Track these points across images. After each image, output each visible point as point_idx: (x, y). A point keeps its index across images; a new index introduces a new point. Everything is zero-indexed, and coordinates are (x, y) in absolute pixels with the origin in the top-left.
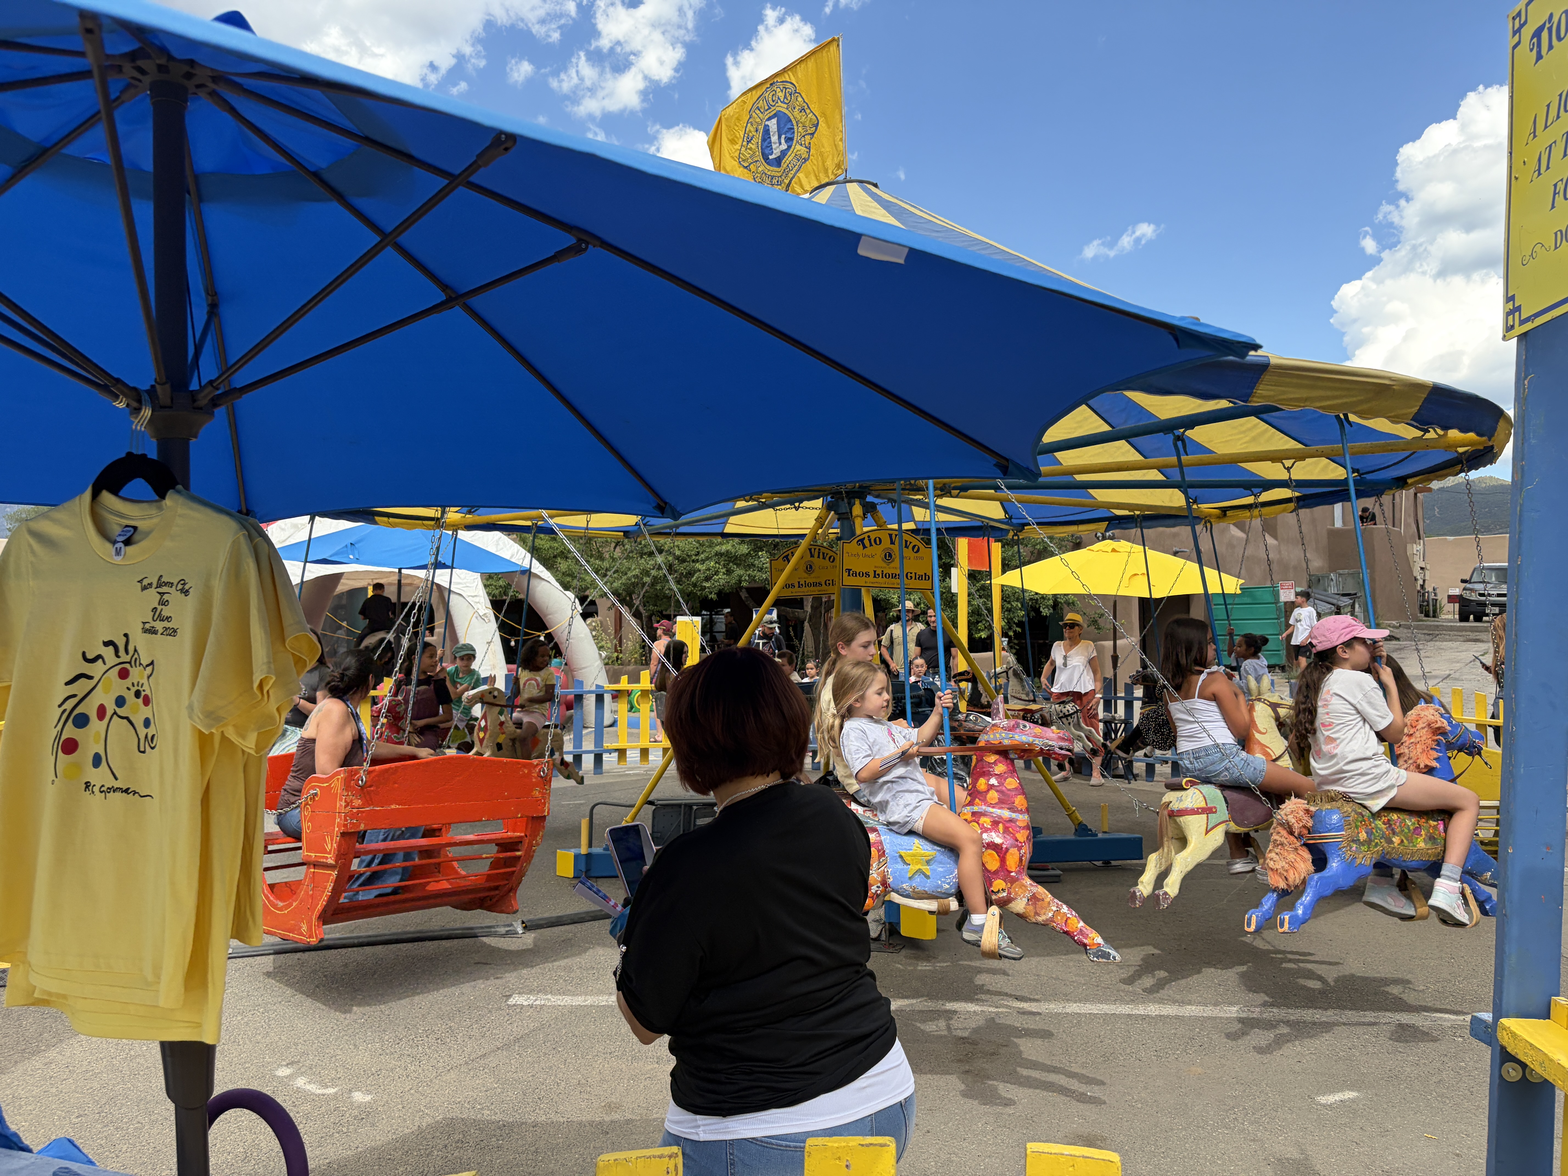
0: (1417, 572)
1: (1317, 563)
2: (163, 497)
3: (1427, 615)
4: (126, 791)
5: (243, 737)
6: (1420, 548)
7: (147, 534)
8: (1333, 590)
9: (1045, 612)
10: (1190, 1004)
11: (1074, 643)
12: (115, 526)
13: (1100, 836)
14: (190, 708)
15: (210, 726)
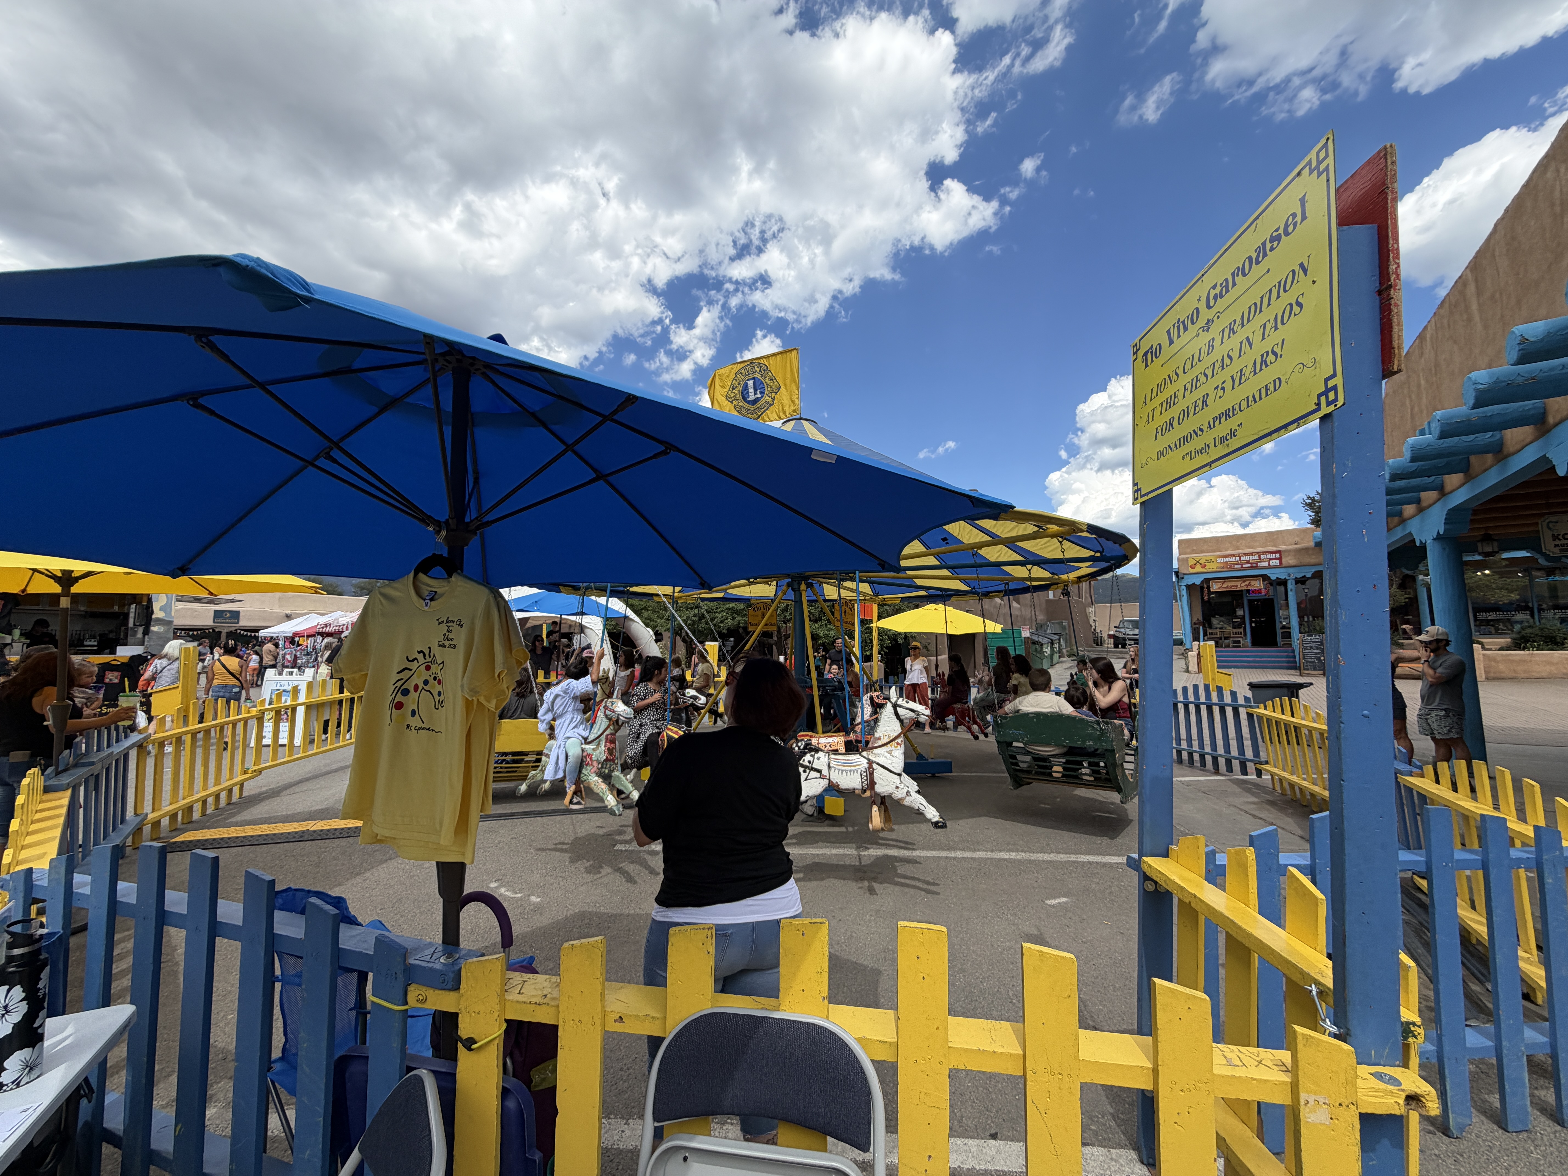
0: (1092, 622)
1: (1041, 617)
2: (450, 576)
3: (1097, 645)
4: (428, 729)
5: (489, 702)
6: (1093, 609)
7: (442, 595)
8: (1049, 631)
9: (900, 641)
10: (979, 850)
11: (916, 657)
12: (425, 591)
13: (930, 760)
14: (462, 686)
15: (472, 696)
